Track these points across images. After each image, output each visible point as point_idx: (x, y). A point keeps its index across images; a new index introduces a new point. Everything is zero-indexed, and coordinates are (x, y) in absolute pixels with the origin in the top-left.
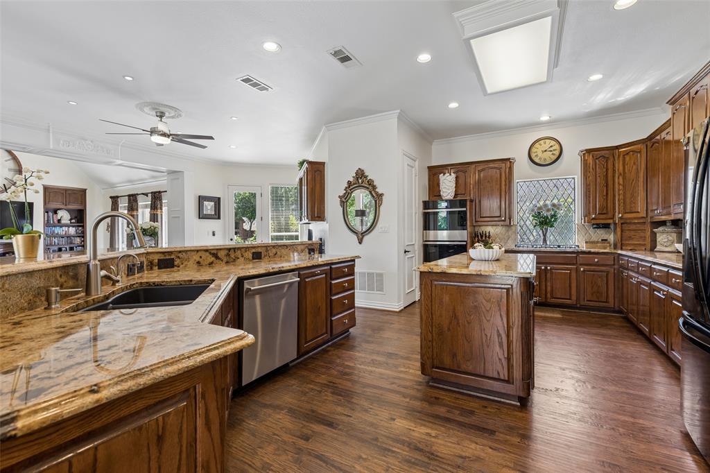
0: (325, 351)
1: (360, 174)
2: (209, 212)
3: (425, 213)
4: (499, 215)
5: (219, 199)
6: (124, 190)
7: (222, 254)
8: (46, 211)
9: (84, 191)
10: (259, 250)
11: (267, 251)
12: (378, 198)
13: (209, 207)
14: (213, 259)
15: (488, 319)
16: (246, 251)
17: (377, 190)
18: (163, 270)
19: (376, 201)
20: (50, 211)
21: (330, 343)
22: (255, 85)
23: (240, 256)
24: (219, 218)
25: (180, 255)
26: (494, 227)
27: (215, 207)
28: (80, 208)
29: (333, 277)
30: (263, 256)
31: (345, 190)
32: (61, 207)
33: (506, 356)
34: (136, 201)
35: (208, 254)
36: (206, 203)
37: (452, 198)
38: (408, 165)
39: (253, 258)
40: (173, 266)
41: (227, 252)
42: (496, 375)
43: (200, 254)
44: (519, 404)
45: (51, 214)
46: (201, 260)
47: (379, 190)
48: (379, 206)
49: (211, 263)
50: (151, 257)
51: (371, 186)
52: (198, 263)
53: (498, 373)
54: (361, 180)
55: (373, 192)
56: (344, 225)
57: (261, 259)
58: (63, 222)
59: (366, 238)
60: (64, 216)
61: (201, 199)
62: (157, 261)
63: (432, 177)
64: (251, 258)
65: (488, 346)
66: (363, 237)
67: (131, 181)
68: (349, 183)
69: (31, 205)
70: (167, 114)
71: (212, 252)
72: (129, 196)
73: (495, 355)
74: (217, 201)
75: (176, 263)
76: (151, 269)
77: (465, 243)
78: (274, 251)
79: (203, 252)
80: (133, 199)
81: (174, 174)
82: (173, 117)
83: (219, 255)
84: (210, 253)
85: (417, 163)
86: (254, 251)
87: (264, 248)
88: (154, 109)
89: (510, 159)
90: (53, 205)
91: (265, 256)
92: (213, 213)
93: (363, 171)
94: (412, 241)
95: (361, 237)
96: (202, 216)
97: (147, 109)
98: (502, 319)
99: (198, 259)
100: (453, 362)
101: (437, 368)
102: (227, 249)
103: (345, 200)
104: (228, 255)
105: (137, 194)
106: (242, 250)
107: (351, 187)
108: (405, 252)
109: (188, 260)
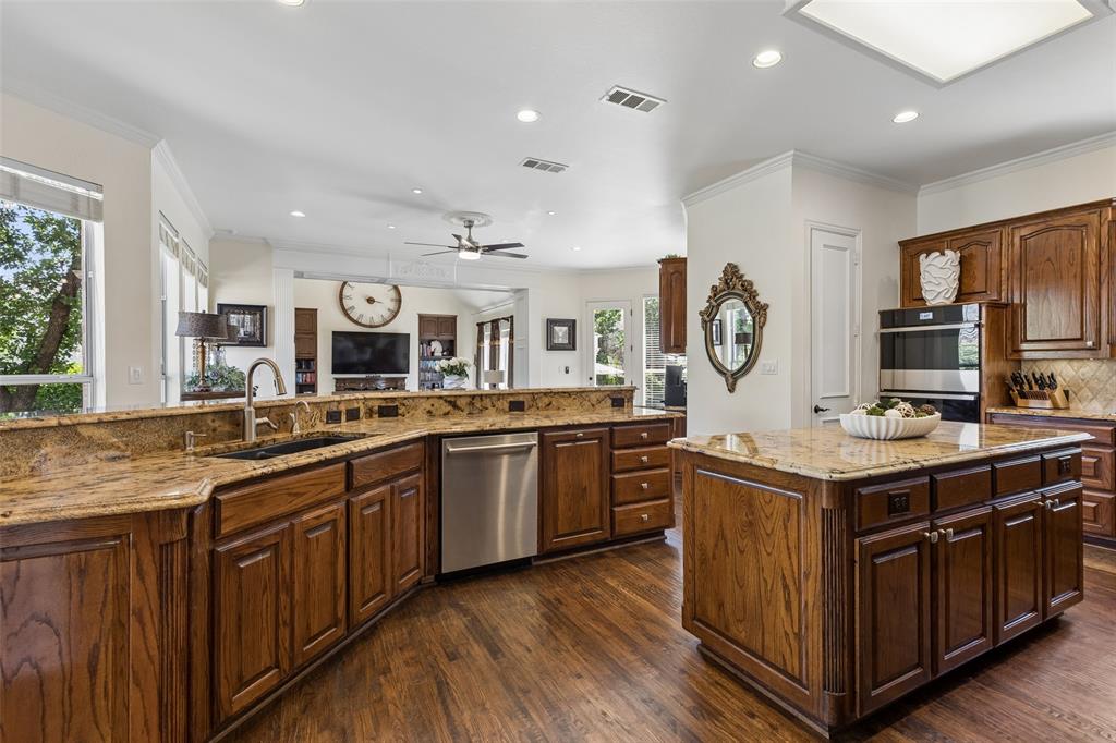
0: (601, 556)
1: (732, 272)
2: (561, 341)
3: (882, 334)
4: (1079, 336)
5: (574, 321)
6: (489, 314)
7: (462, 403)
8: (421, 343)
9: (454, 318)
10: (521, 398)
11: (534, 399)
12: (759, 311)
13: (561, 333)
14: (450, 408)
15: (769, 551)
16: (499, 399)
17: (758, 299)
18: (385, 419)
19: (754, 318)
20: (425, 342)
21: (617, 547)
22: (544, 167)
23: (489, 405)
24: (574, 348)
25: (405, 402)
26: (1075, 364)
27: (569, 334)
28: (452, 338)
29: (616, 443)
30: (526, 407)
31: (708, 301)
32: (435, 337)
33: (796, 630)
34: (497, 328)
35: (442, 401)
36: (556, 328)
37: (949, 302)
38: (825, 246)
39: (510, 410)
40: (397, 415)
41: (469, 399)
42: (779, 664)
43: (431, 401)
44: (827, 736)
45: (425, 346)
46: (432, 409)
47: (762, 299)
48: (761, 328)
49: (447, 414)
50: (370, 404)
51: (748, 293)
52: (429, 412)
53: (784, 661)
54: (734, 284)
55: (750, 303)
56: (708, 361)
57: (523, 410)
58: (436, 354)
59: (741, 383)
60: (437, 347)
61: (551, 323)
62: (377, 408)
63: (908, 260)
64: (507, 409)
65: (769, 603)
66: (735, 380)
67: (493, 304)
68: (714, 288)
69: (407, 336)
70: (476, 223)
71: (449, 399)
72: (493, 322)
73: (779, 625)
74: (571, 325)
75: (400, 411)
76: (371, 417)
77: (972, 398)
78: (546, 400)
79: (436, 400)
80: (495, 323)
81: (520, 292)
82: (484, 225)
83: (458, 403)
84: (446, 401)
85: (859, 239)
86: (512, 399)
87: (528, 396)
88: (461, 219)
89: (1110, 201)
90: (428, 336)
91: (530, 407)
92: (567, 342)
93: (736, 267)
94: (844, 390)
95: (731, 380)
96: (552, 346)
97: (454, 220)
98: (790, 558)
99: (429, 407)
100: (719, 616)
101: (699, 620)
102: (470, 396)
103: (709, 316)
104: (471, 404)
105: (499, 320)
106: (494, 398)
107: (718, 297)
108: (817, 410)
109: (416, 408)
